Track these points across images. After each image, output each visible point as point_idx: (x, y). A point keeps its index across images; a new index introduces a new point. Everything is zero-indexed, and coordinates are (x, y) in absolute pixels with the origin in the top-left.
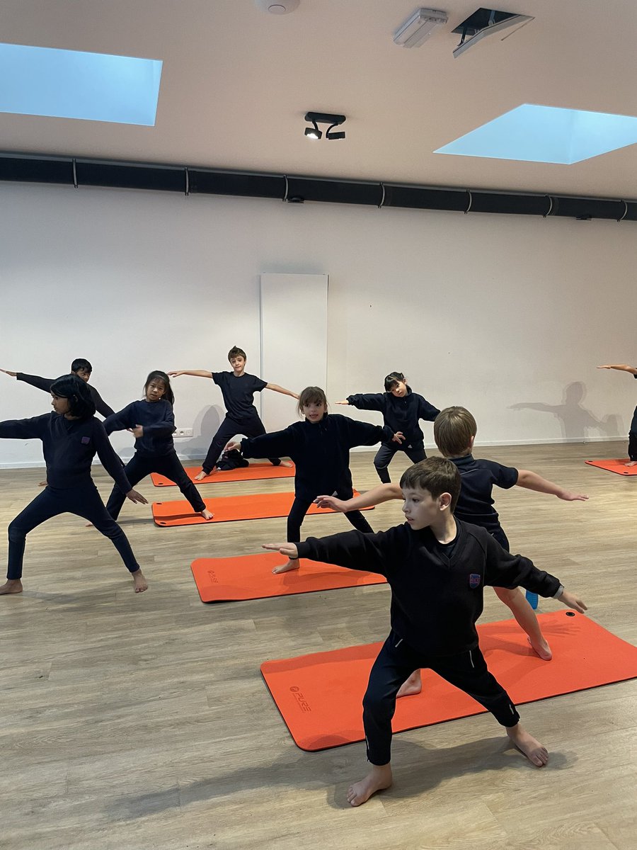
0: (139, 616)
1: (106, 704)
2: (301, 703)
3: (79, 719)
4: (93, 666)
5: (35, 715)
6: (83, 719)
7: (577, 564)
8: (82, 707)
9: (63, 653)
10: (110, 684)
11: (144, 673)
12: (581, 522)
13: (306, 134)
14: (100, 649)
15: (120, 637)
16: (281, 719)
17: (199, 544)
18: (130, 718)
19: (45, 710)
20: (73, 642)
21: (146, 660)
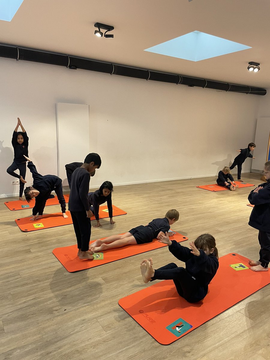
0: (39, 285)
1: (47, 341)
2: (149, 319)
3: (36, 354)
4: (28, 319)
5: (8, 357)
6: (39, 353)
7: (222, 232)
8: (34, 346)
9: (7, 314)
10: (44, 328)
11: (59, 318)
12: (211, 213)
13: (95, 33)
14: (26, 308)
15: (34, 299)
16: (145, 331)
17: (51, 240)
18: (66, 347)
19: (13, 352)
20: (8, 306)
21: (56, 310)
